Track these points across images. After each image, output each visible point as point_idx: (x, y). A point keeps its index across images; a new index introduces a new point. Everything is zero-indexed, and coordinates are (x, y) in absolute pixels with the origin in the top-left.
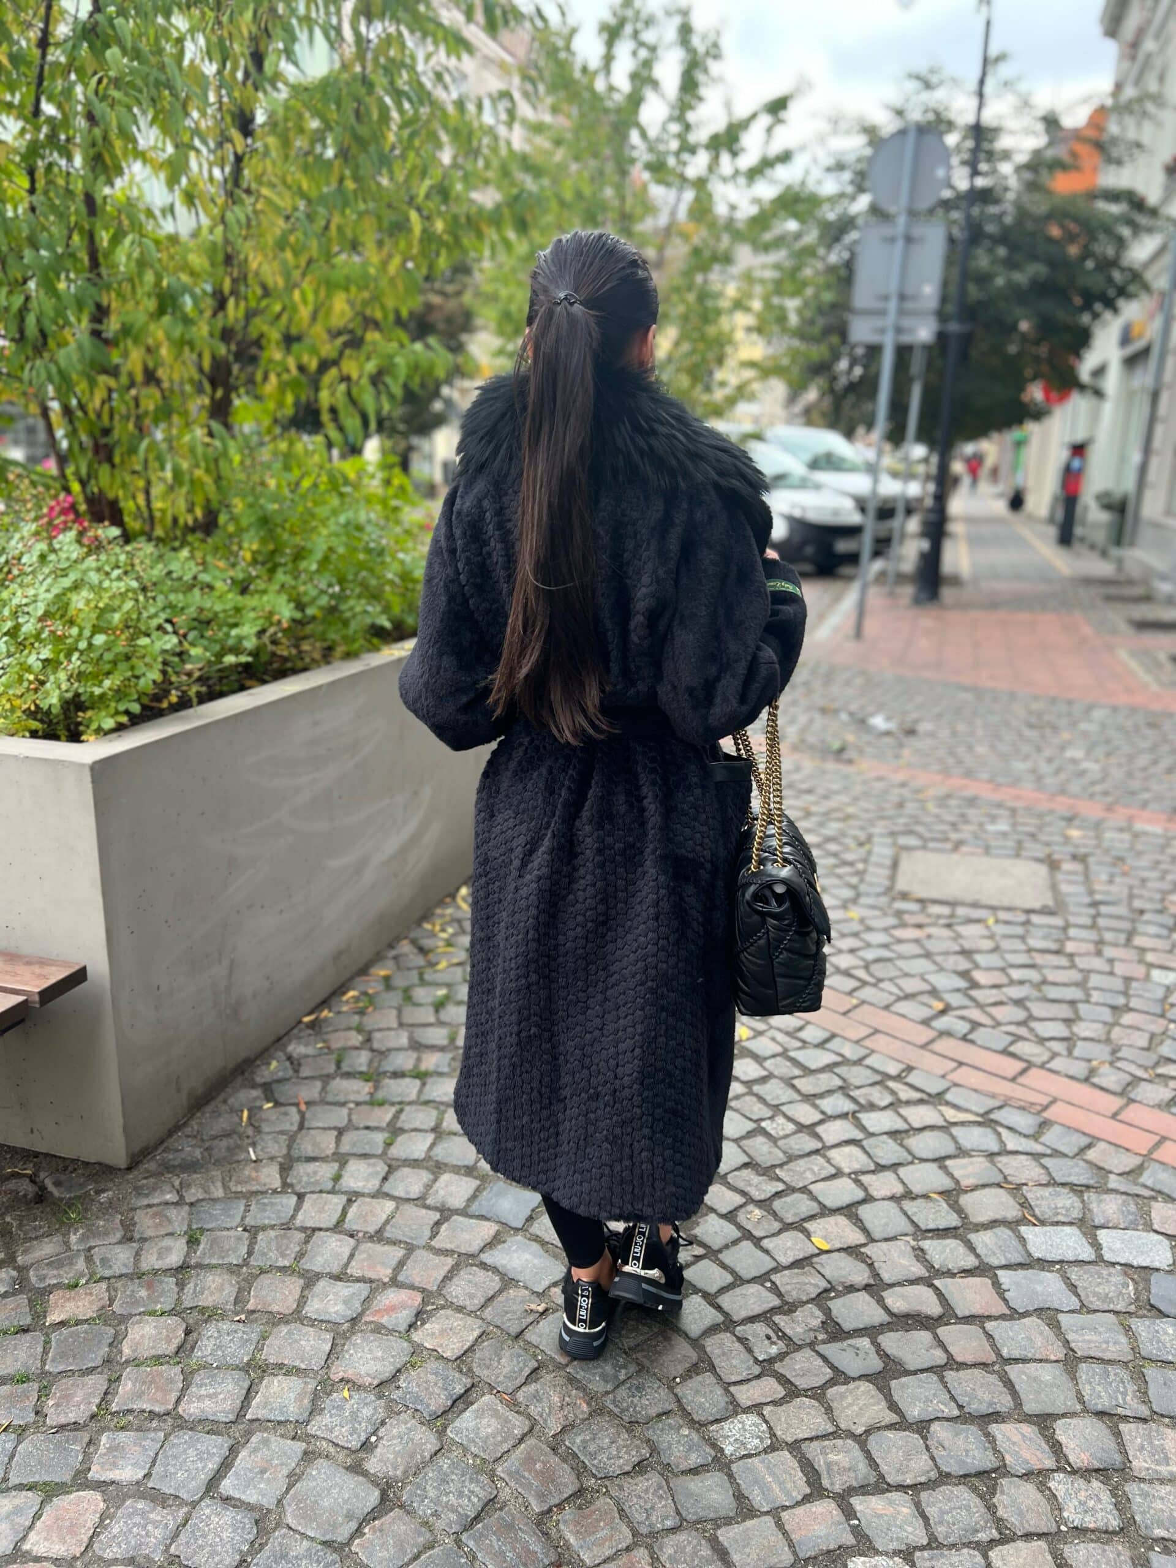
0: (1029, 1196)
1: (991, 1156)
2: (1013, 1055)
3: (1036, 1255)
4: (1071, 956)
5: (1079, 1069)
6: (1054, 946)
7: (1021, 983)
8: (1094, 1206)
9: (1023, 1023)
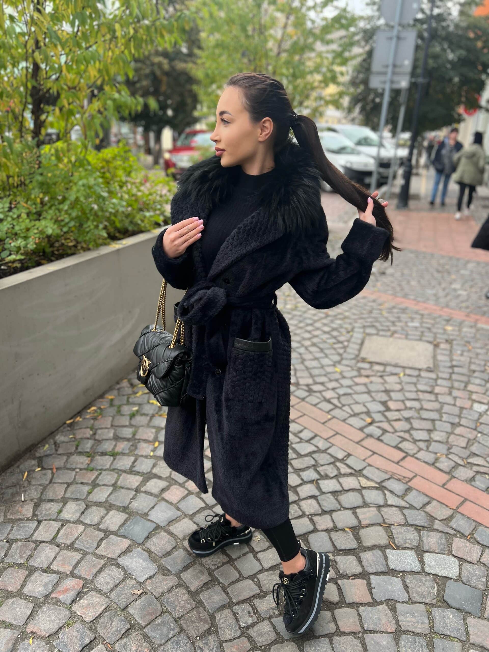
0: (394, 531)
1: (379, 507)
2: (400, 449)
3: (392, 567)
4: (437, 394)
5: (430, 458)
6: (429, 389)
7: (411, 408)
8: (425, 539)
9: (408, 431)
